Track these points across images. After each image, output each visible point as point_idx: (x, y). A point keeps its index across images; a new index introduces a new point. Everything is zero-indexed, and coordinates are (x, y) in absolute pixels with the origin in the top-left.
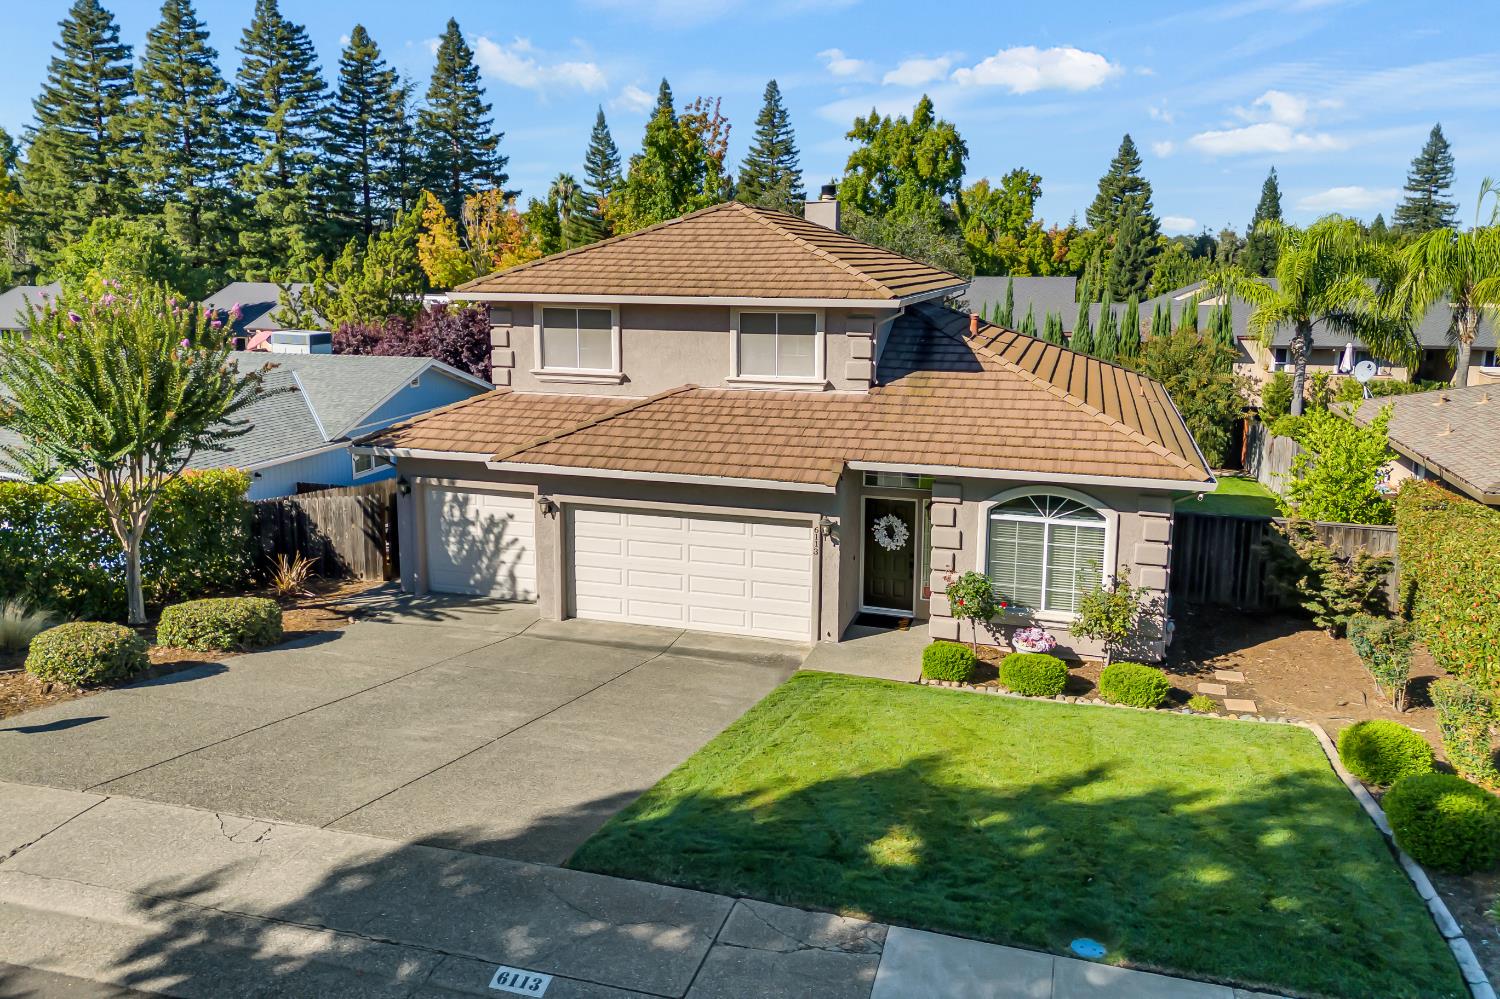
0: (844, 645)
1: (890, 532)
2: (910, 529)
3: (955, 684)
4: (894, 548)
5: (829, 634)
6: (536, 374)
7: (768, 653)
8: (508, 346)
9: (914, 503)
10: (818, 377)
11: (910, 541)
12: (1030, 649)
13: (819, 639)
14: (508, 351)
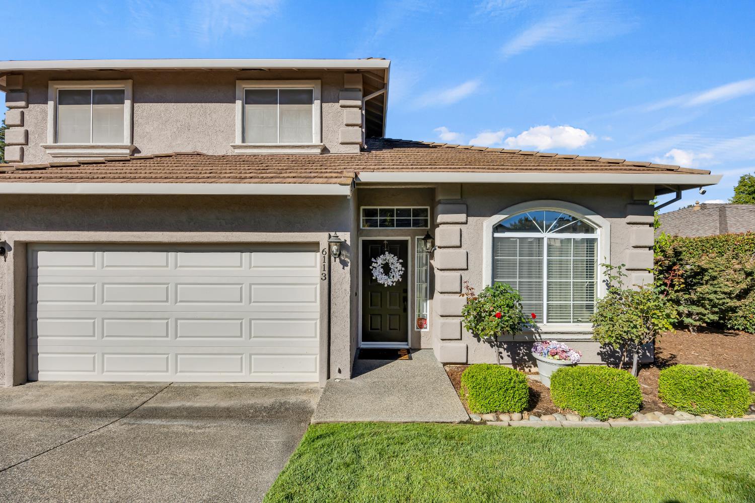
0: (359, 381)
1: (387, 269)
2: (405, 264)
3: (516, 416)
4: (390, 284)
5: (340, 371)
6: (46, 147)
7: (268, 401)
8: (22, 125)
9: (407, 241)
10: (316, 141)
11: (405, 276)
12: (563, 362)
13: (329, 377)
14: (22, 130)
